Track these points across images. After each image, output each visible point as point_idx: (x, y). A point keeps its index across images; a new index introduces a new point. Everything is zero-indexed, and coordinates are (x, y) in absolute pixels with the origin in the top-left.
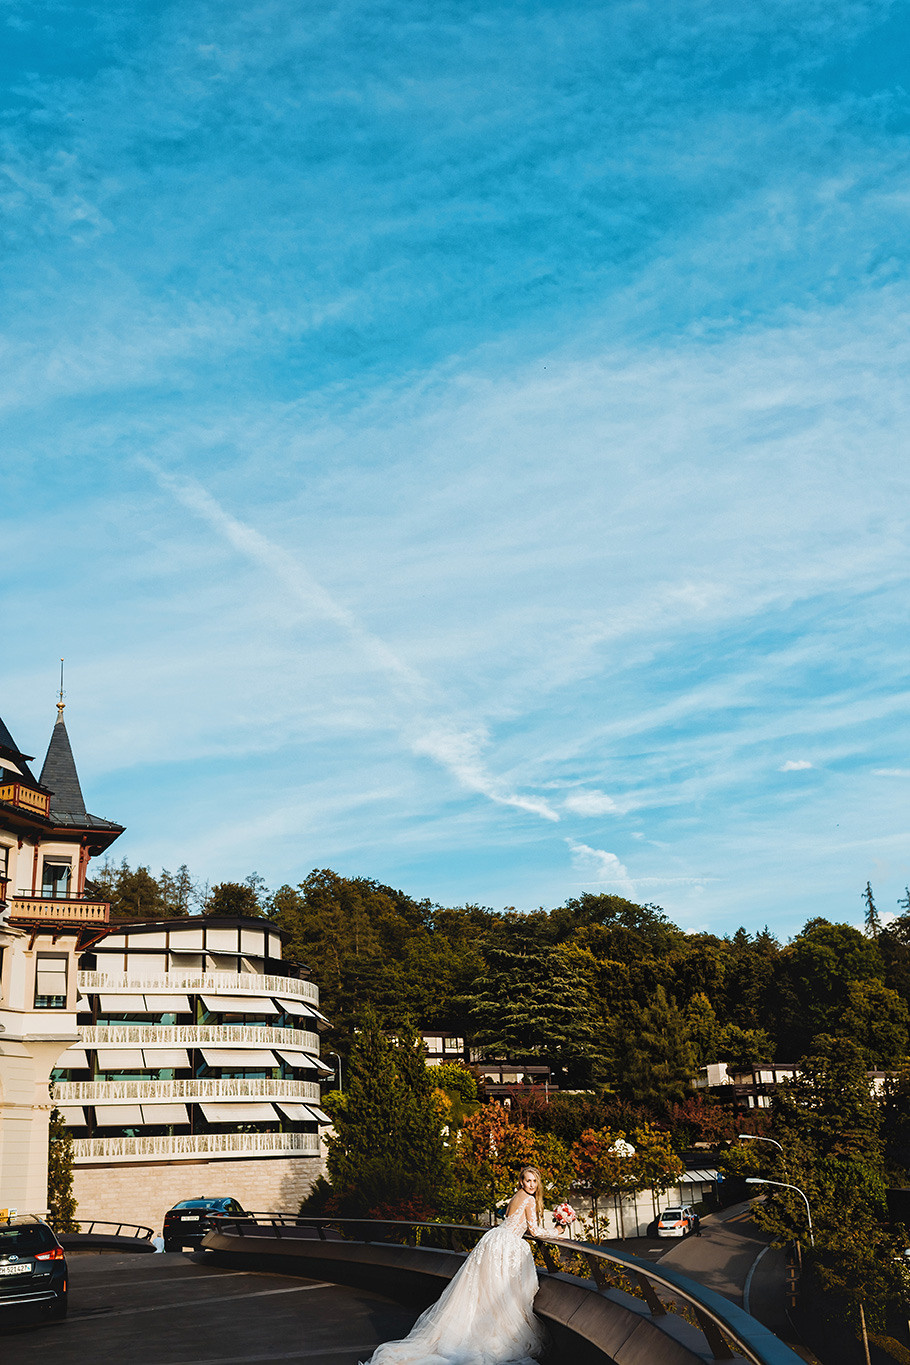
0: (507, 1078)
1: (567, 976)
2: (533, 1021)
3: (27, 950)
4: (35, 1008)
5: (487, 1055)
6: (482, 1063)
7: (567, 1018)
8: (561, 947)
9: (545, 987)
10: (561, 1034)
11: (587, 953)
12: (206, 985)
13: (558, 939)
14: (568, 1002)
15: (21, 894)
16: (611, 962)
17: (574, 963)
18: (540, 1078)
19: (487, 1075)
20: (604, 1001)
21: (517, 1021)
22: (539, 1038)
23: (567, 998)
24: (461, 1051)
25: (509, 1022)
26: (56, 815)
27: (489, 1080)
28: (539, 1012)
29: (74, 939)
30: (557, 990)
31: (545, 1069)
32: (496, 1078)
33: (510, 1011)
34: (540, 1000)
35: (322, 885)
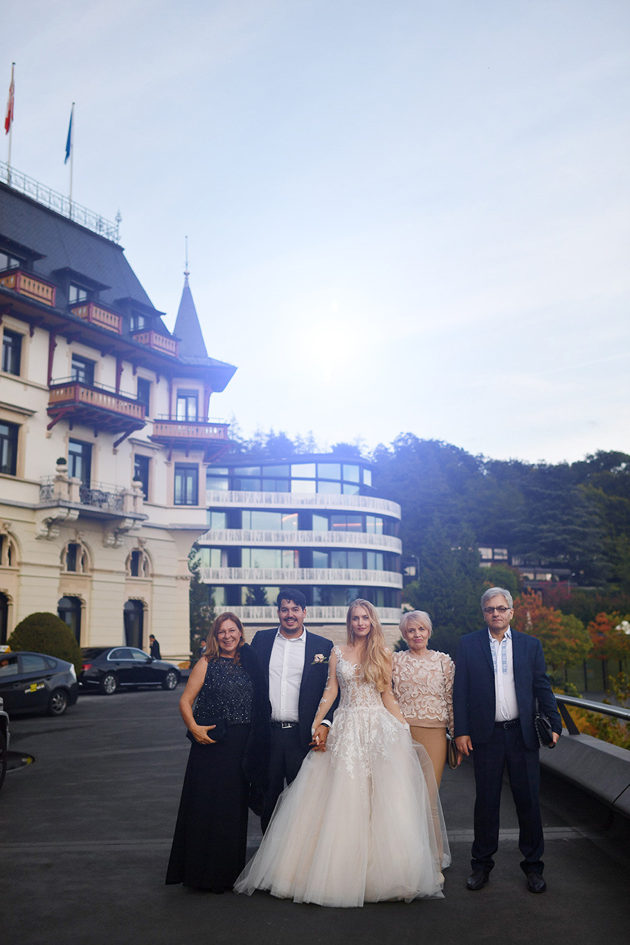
0: (539, 577)
1: (584, 507)
2: (559, 538)
3: (165, 460)
4: (175, 504)
5: (525, 561)
6: (521, 566)
7: (584, 536)
8: (580, 486)
9: (568, 514)
10: (579, 547)
11: (600, 491)
12: (318, 502)
13: (579, 482)
14: (585, 524)
15: (159, 418)
16: (618, 498)
17: (589, 498)
18: (563, 578)
19: (525, 575)
20: (612, 525)
21: (547, 538)
22: (563, 549)
23: (585, 522)
24: (506, 558)
25: (540, 538)
26: (185, 358)
27: (526, 578)
28: (565, 532)
29: (202, 454)
30: (577, 516)
31: (566, 571)
32: (531, 576)
33: (542, 531)
34: (565, 523)
35: (406, 443)
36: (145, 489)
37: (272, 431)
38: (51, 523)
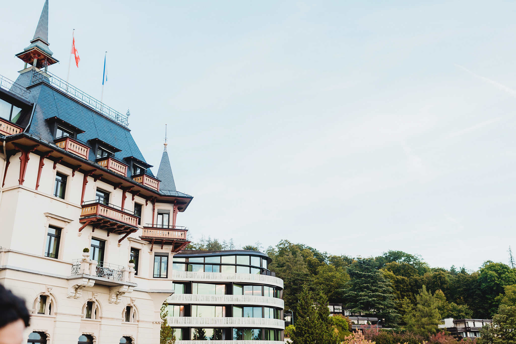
0: (360, 322)
1: (383, 282)
2: (370, 300)
3: (149, 251)
4: (154, 277)
5: (352, 313)
6: (350, 316)
7: (384, 298)
8: (381, 270)
9: (375, 286)
10: (382, 305)
11: (391, 273)
12: (237, 278)
13: (379, 268)
14: (384, 292)
15: (147, 226)
16: (401, 277)
17: (386, 277)
18: (374, 323)
19: (352, 321)
20: (399, 292)
21: (364, 299)
22: (373, 306)
23: (384, 290)
24: (341, 311)
25: (360, 300)
26: (163, 191)
27: (353, 323)
28: (373, 296)
29: (171, 247)
30: (380, 287)
31: (376, 319)
32: (356, 322)
33: (361, 296)
34: (373, 291)
35: (285, 246)
36: (136, 268)
37: (210, 238)
38: (78, 288)
